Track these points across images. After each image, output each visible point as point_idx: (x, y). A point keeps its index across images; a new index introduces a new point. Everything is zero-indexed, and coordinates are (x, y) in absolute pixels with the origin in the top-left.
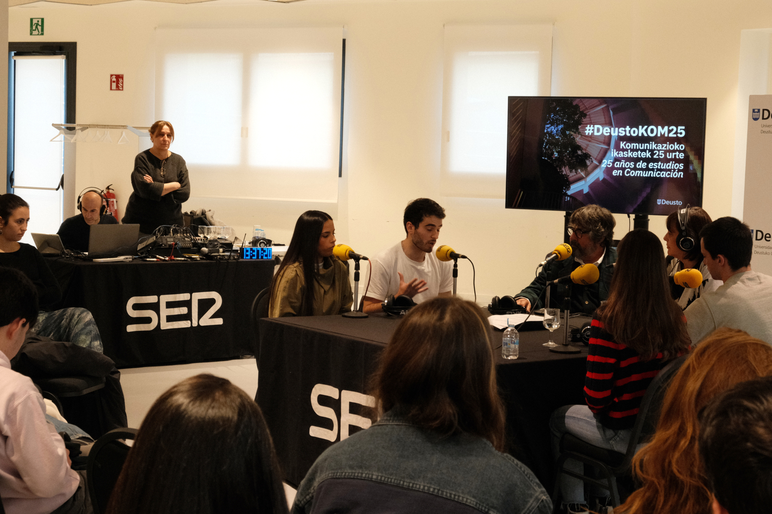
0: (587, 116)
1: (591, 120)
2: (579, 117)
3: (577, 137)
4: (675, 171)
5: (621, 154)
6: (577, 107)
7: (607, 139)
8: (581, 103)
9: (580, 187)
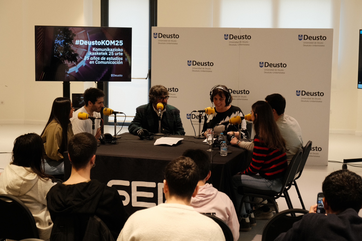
0: (76, 36)
1: (78, 38)
2: (72, 36)
3: (71, 46)
4: (119, 61)
5: (93, 54)
6: (71, 31)
7: (86, 47)
8: (73, 30)
9: (73, 69)
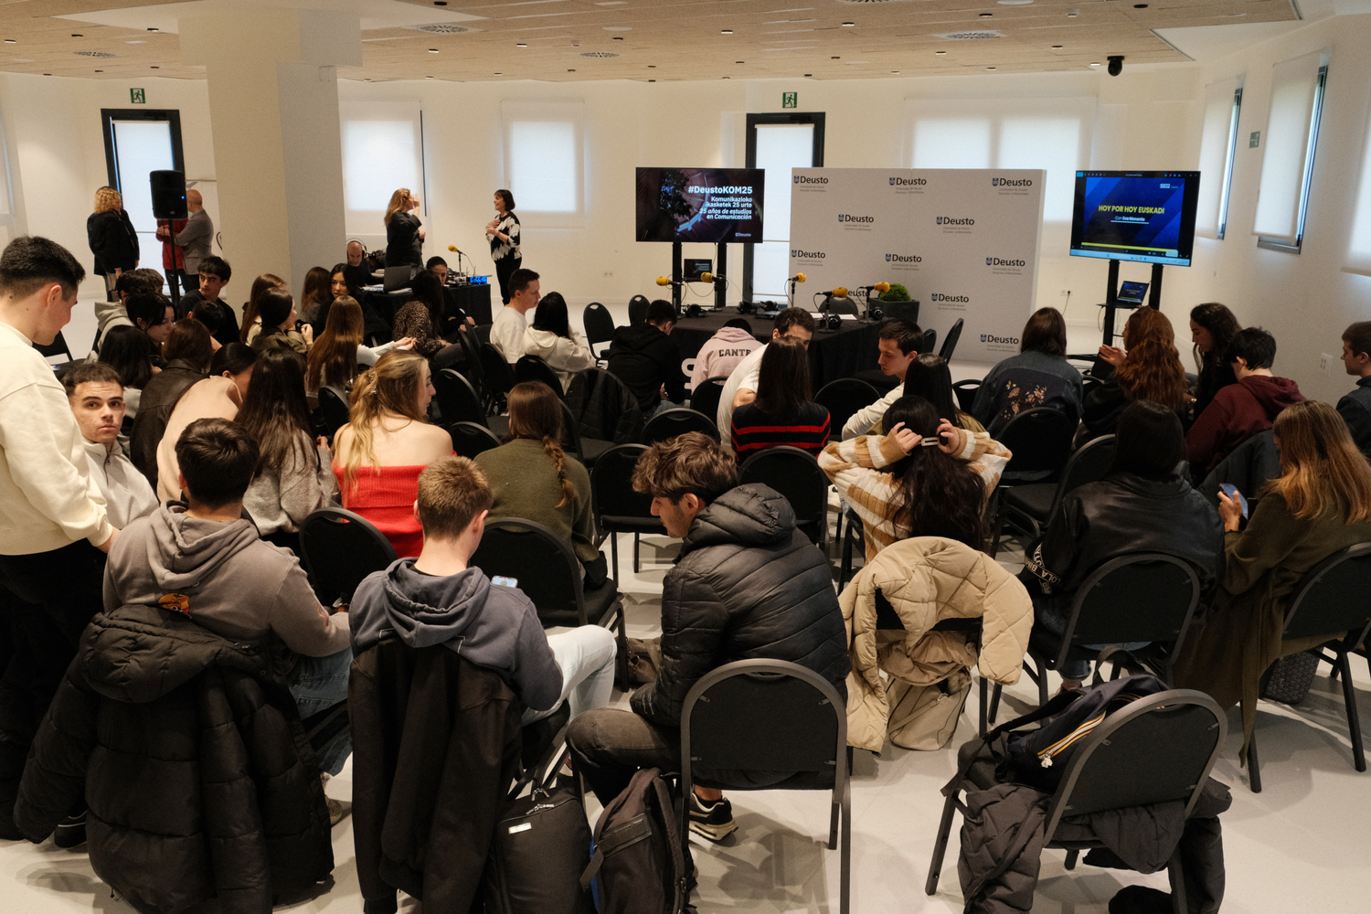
0: (689, 181)
1: (692, 183)
2: (684, 181)
3: (683, 194)
4: (746, 215)
5: (712, 205)
6: (683, 174)
7: (702, 195)
8: (686, 172)
9: (687, 226)
